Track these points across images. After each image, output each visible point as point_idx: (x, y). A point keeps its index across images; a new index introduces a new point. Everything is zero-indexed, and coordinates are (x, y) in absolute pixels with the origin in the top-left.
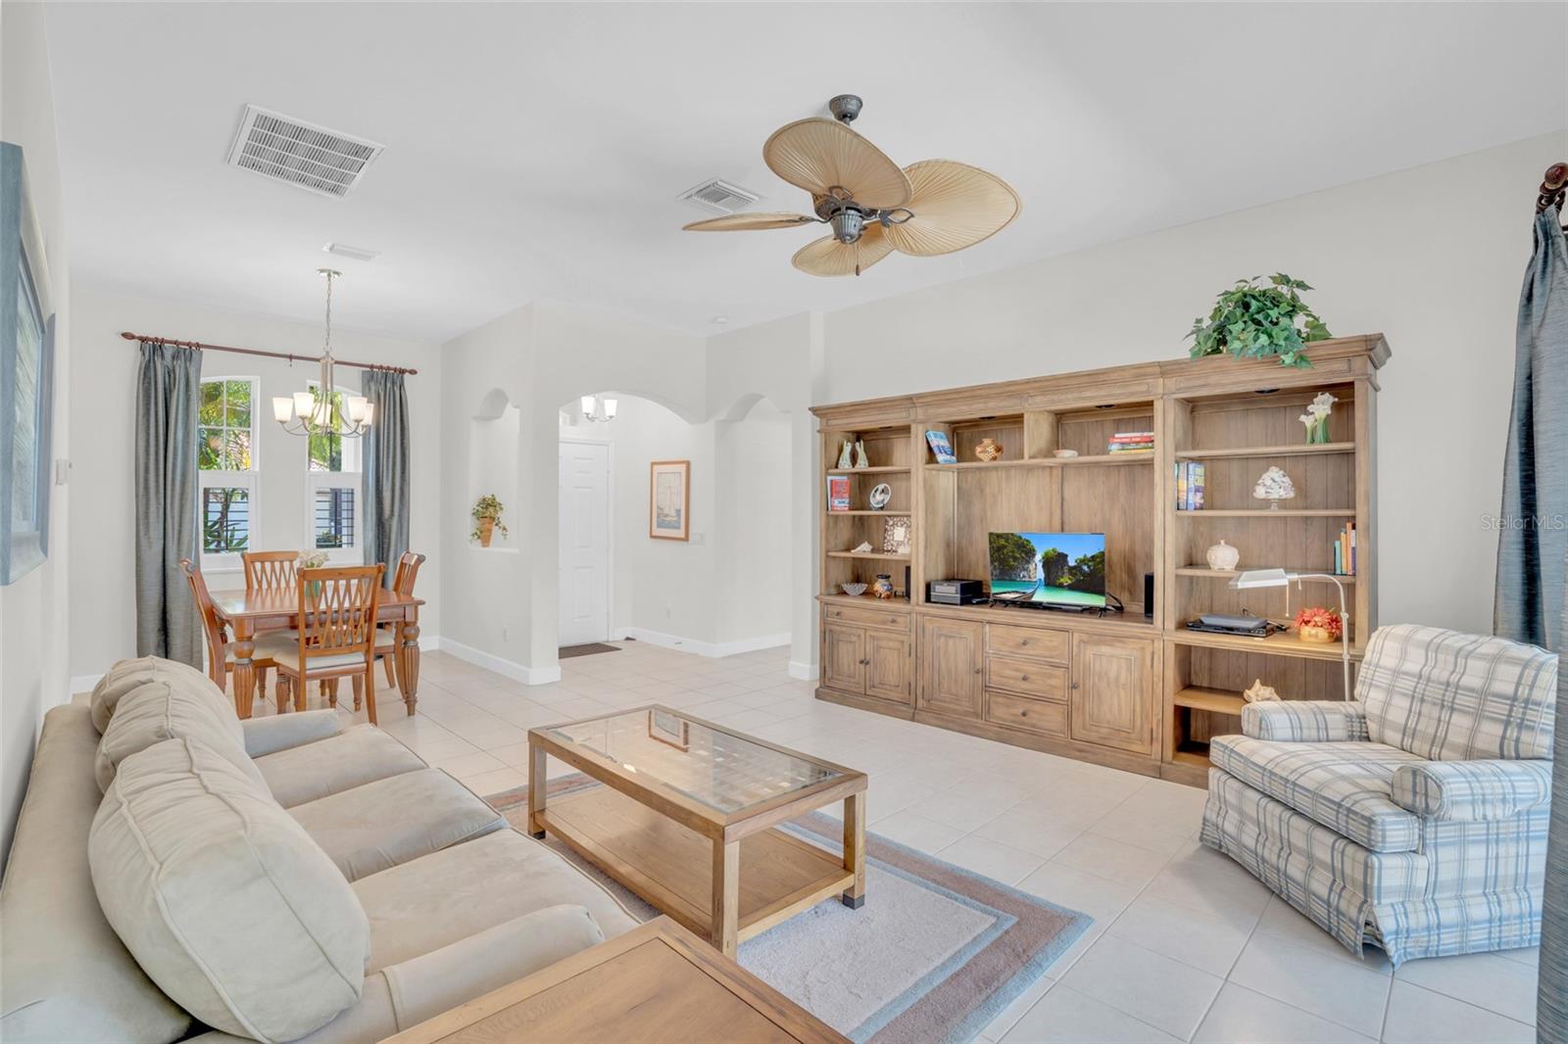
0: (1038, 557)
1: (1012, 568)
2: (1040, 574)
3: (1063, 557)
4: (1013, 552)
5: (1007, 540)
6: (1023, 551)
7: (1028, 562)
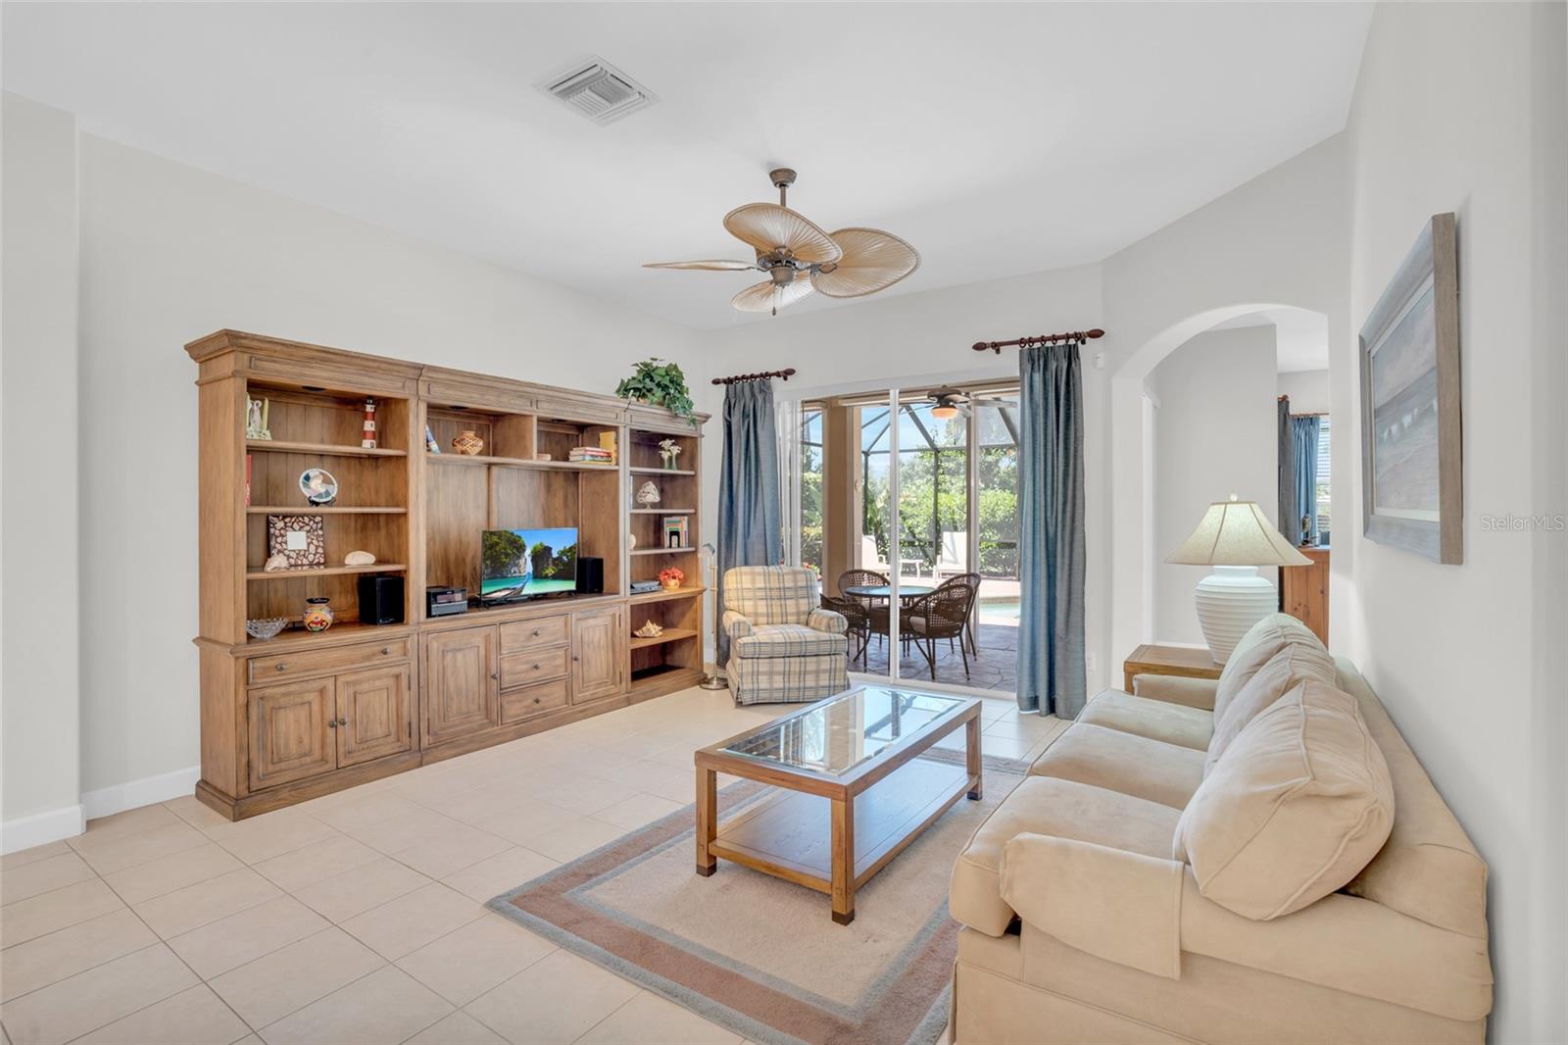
0: (528, 552)
1: (504, 565)
2: (529, 568)
3: (548, 550)
4: (505, 549)
5: (500, 538)
6: (514, 547)
7: (519, 558)
